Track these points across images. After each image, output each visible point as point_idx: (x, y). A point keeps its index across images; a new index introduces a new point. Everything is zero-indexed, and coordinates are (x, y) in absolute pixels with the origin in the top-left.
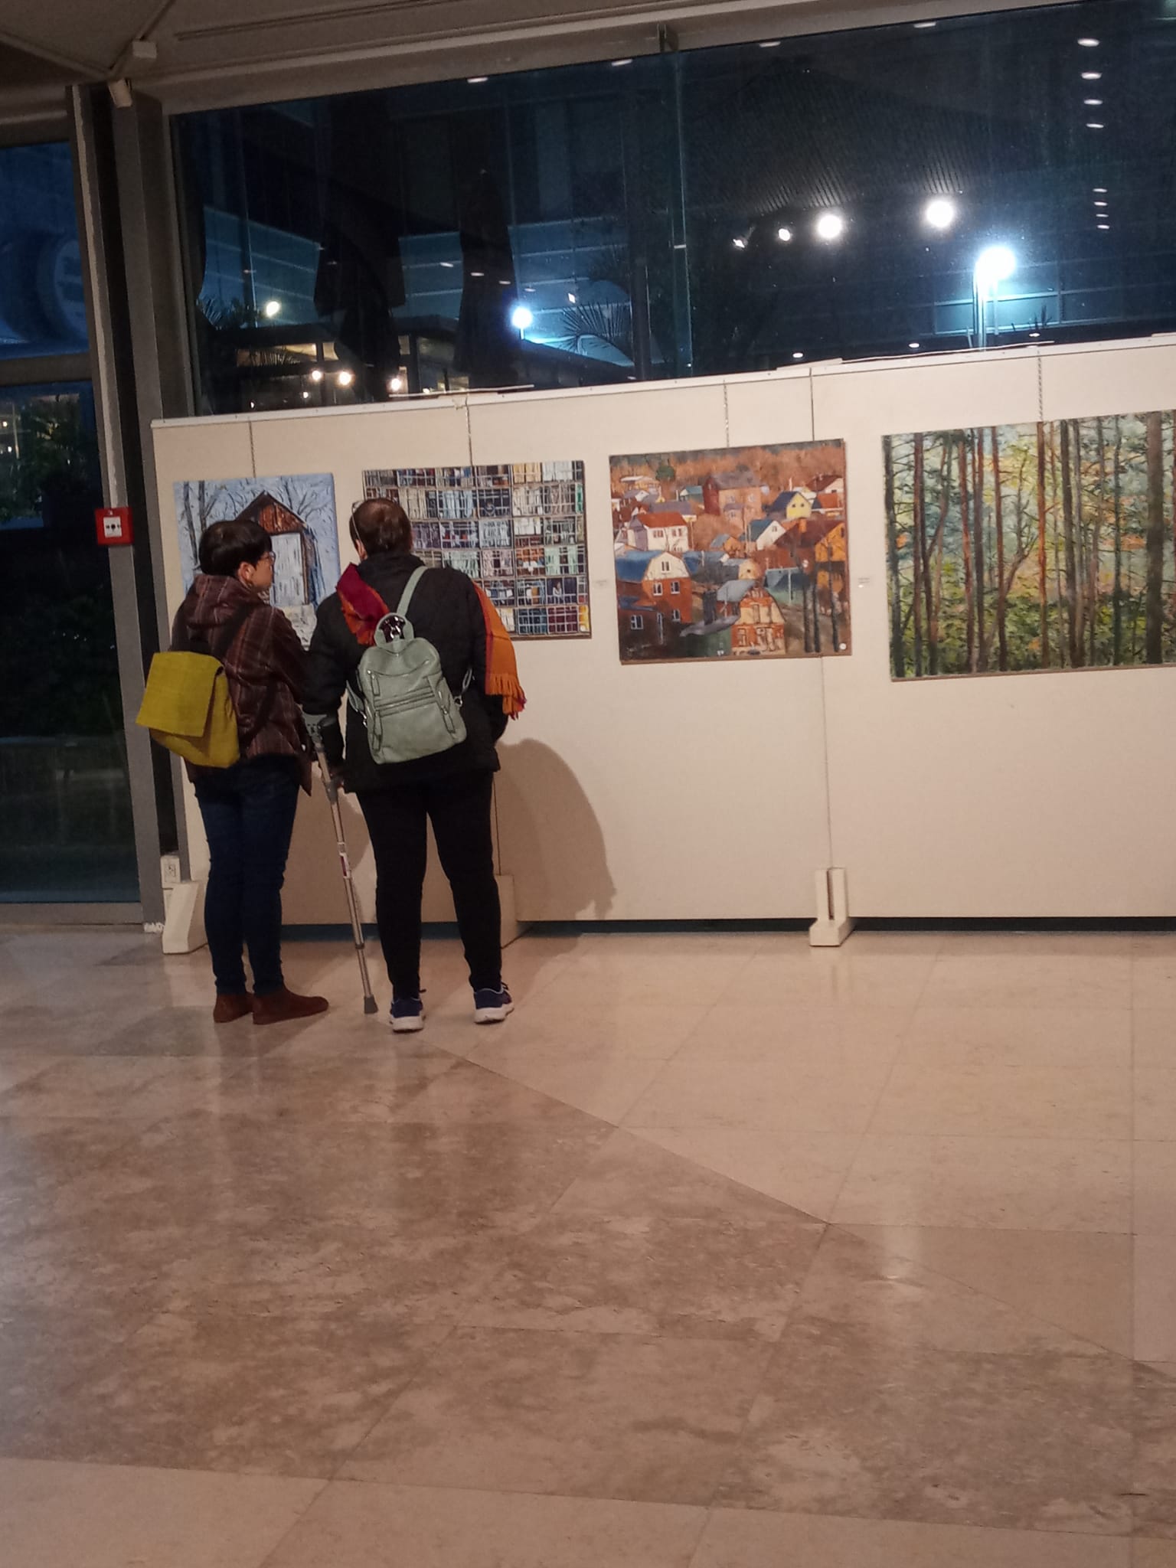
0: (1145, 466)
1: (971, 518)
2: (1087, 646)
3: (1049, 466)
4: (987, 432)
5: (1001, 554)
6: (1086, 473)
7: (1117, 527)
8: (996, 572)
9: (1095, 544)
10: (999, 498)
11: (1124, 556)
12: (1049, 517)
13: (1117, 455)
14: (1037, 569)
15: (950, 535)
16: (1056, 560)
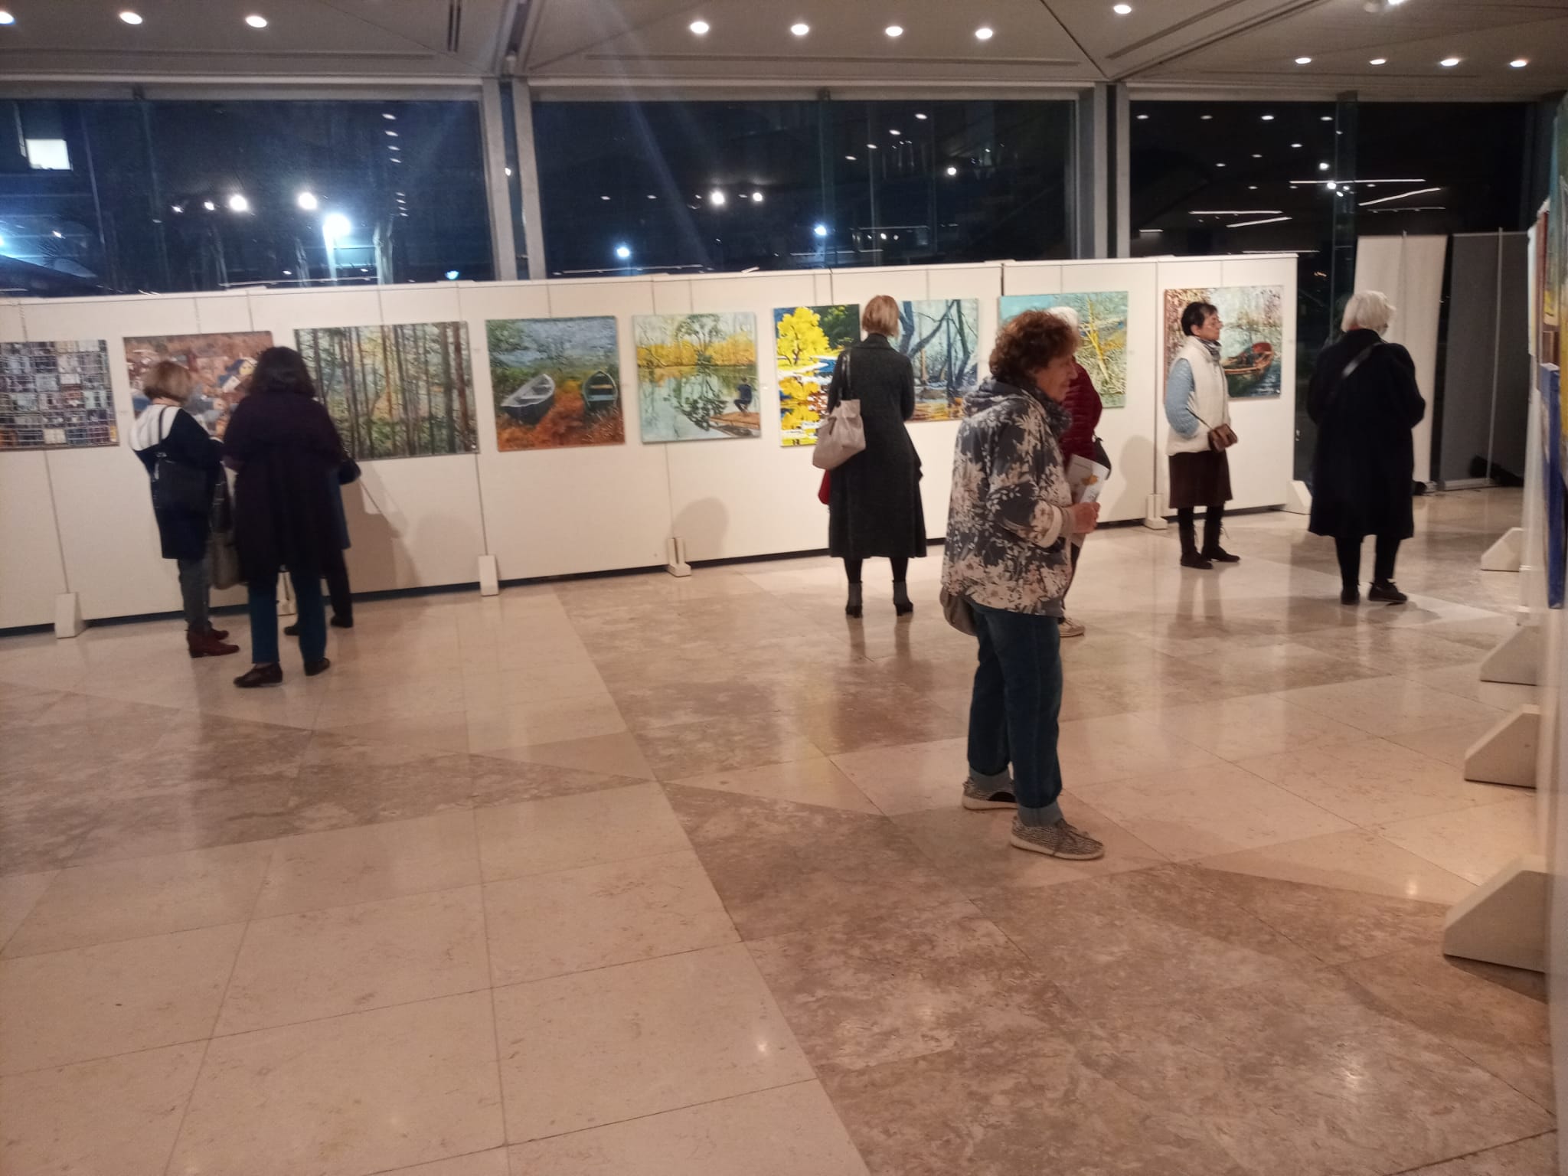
0: (439, 351)
1: (348, 375)
2: (417, 444)
3: (388, 349)
4: (353, 330)
5: (366, 395)
6: (409, 353)
7: (427, 382)
8: (364, 405)
9: (417, 391)
10: (363, 365)
11: (432, 397)
12: (391, 376)
13: (424, 344)
14: (386, 403)
15: (337, 385)
16: (397, 399)
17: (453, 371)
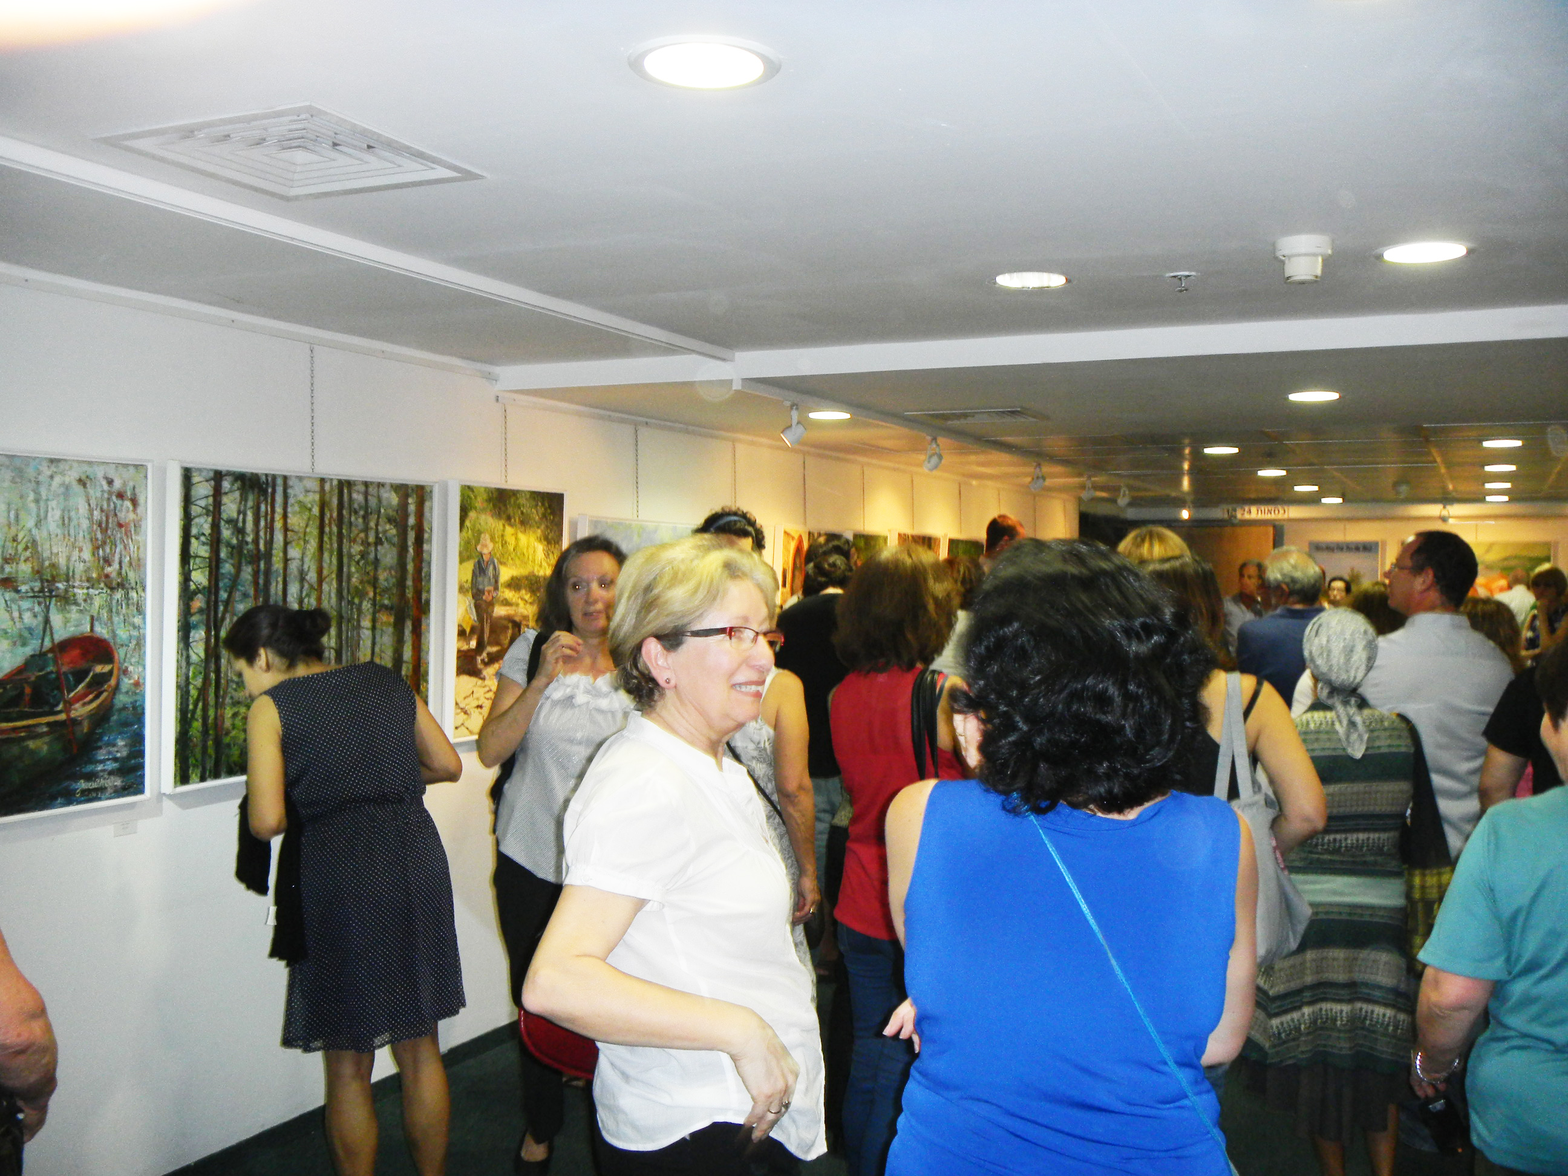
17: (409, 583)
